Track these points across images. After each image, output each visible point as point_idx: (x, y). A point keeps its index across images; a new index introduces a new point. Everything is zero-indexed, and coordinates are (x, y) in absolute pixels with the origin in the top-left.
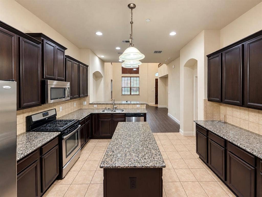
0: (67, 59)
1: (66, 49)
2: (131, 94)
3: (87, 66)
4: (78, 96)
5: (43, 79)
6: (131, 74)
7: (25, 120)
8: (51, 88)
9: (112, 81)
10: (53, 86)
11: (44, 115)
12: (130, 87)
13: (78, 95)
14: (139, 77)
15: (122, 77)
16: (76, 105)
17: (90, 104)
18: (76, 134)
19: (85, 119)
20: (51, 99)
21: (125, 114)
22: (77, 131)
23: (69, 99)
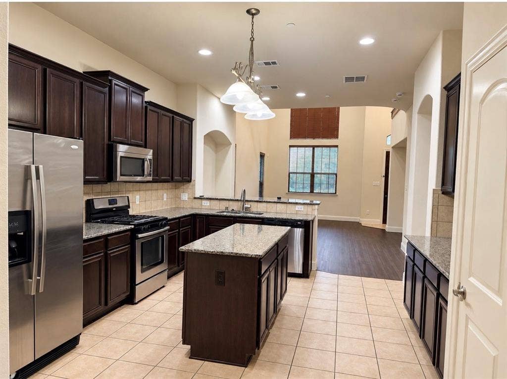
0: (149, 107)
1: (147, 90)
2: (311, 192)
3: (191, 120)
4: (169, 178)
5: (110, 143)
6: (314, 138)
8: (122, 157)
9: (262, 156)
10: (124, 155)
11: (110, 202)
12: (311, 171)
13: (169, 176)
14: (337, 146)
15: (290, 146)
16: (167, 199)
17: (195, 198)
18: (161, 240)
19: (179, 220)
20: (121, 175)
21: (263, 219)
22: (163, 237)
23: (150, 178)
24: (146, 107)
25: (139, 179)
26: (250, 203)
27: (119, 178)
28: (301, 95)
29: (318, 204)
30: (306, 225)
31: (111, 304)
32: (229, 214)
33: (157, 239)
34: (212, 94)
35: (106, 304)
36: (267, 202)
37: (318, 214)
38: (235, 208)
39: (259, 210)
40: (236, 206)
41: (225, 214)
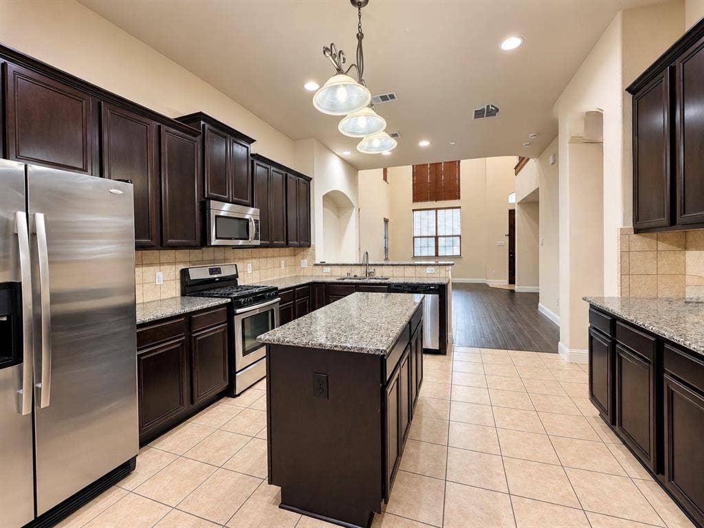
0: (257, 162)
1: (253, 141)
2: (437, 255)
3: (309, 179)
4: (283, 242)
5: (203, 200)
6: (437, 200)
7: (178, 277)
8: (217, 217)
9: (386, 221)
10: (222, 214)
11: (212, 271)
12: (434, 235)
13: (283, 240)
14: (460, 207)
15: (413, 210)
16: (285, 266)
17: (315, 265)
18: (270, 314)
19: (294, 290)
20: (217, 238)
21: (389, 285)
22: (272, 310)
23: (258, 242)
24: (252, 162)
25: (241, 242)
26: (373, 268)
27: (214, 242)
28: (424, 143)
29: (453, 264)
30: (440, 290)
31: (198, 402)
32: (349, 281)
33: (266, 313)
34: (332, 151)
35: (192, 402)
36: (393, 265)
37: (453, 276)
38: (359, 275)
39: (385, 275)
40: (359, 272)
41: (346, 281)
